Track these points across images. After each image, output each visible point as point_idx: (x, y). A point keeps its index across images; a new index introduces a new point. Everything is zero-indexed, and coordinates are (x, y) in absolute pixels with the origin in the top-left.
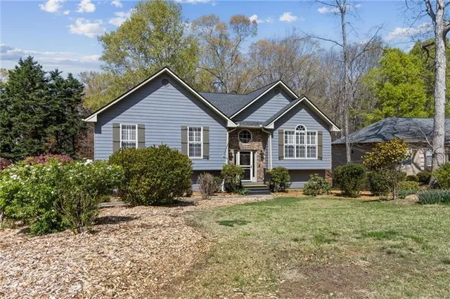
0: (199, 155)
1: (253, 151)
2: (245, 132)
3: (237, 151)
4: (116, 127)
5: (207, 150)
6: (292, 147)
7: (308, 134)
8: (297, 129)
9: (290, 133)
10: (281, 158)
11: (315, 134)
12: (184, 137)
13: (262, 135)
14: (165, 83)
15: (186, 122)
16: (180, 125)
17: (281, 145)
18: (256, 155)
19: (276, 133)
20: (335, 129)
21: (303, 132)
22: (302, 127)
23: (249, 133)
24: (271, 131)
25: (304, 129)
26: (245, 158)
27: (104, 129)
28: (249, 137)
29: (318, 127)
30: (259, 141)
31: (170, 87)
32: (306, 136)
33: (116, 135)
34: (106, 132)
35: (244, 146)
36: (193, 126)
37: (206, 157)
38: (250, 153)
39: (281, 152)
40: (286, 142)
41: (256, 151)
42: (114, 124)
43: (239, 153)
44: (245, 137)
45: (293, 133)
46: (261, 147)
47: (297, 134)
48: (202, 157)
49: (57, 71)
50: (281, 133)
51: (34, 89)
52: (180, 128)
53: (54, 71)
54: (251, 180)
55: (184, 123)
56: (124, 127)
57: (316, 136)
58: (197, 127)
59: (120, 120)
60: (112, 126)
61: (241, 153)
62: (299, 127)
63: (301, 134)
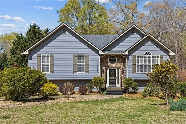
0: (83, 71)
1: (117, 68)
2: (113, 57)
3: (108, 68)
4: (39, 56)
5: (88, 68)
6: (142, 66)
7: (153, 57)
8: (145, 54)
9: (140, 57)
10: (134, 72)
11: (158, 57)
12: (74, 61)
13: (122, 58)
14: (64, 31)
15: (76, 53)
16: (73, 54)
17: (134, 65)
18: (119, 70)
19: (131, 57)
20: (171, 53)
21: (150, 56)
22: (149, 53)
23: (115, 58)
24: (127, 56)
25: (150, 54)
26: (112, 72)
27: (34, 58)
28: (115, 60)
29: (161, 53)
30: (121, 62)
31: (67, 33)
32: (151, 59)
33: (39, 61)
34: (34, 59)
35: (111, 65)
36: (80, 55)
37: (87, 72)
38: (115, 69)
39: (134, 68)
40: (138, 62)
41: (119, 68)
42: (38, 55)
43: (108, 69)
44: (112, 60)
45: (142, 57)
46: (122, 66)
47: (145, 57)
48: (85, 72)
49: (47, 29)
50: (134, 57)
51: (36, 39)
52: (73, 56)
53: (46, 29)
54: (116, 86)
55: (75, 53)
56: (43, 56)
57: (159, 58)
58: (82, 55)
59: (41, 52)
60: (37, 56)
61: (110, 69)
62: (147, 53)
63: (148, 57)
